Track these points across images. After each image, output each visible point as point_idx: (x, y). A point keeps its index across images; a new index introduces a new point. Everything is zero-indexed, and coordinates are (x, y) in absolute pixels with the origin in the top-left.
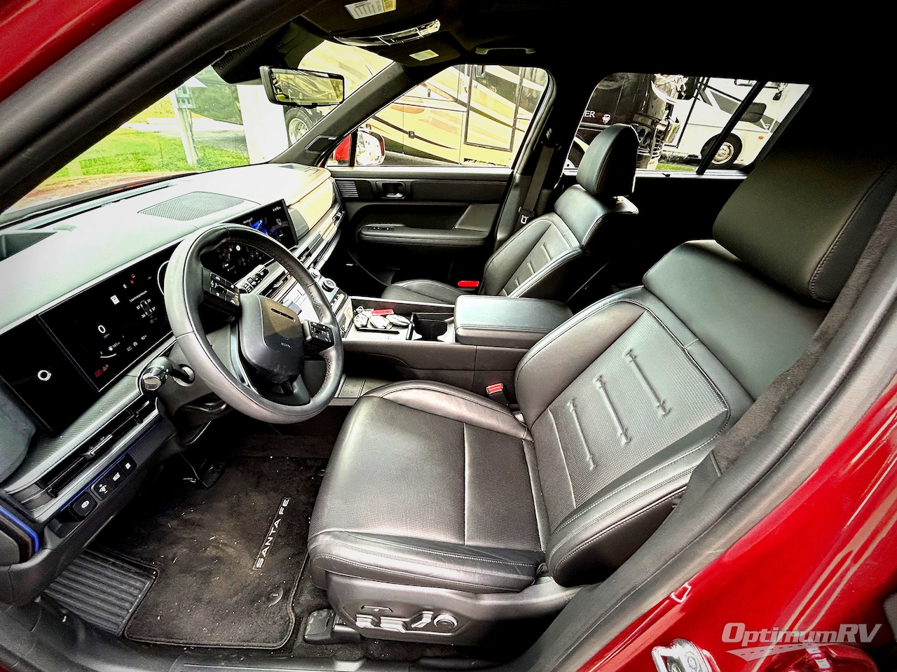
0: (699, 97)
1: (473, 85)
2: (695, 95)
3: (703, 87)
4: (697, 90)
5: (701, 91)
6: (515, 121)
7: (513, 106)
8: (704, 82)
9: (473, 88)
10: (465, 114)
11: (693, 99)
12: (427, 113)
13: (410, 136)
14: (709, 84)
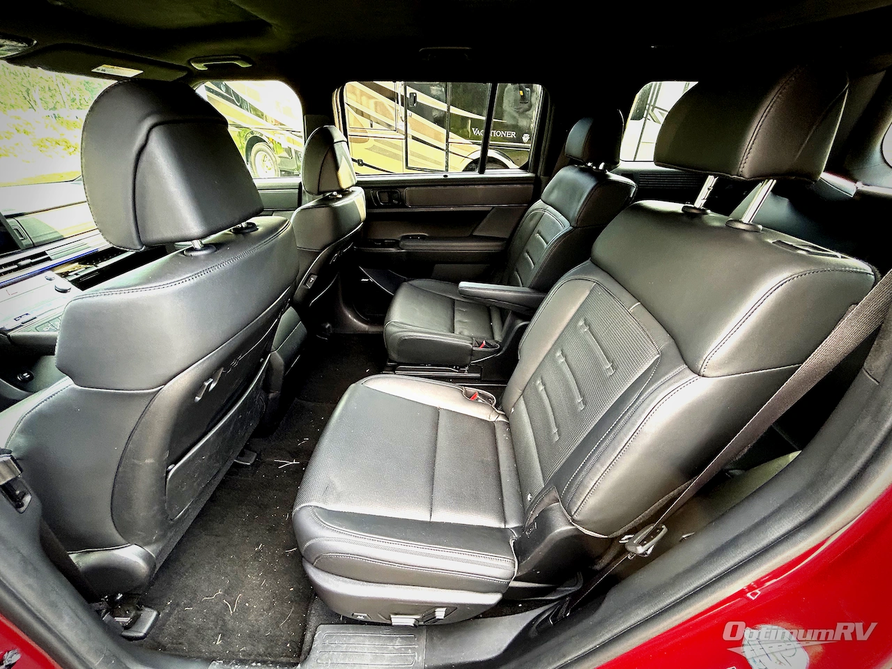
0: (649, 117)
1: (408, 115)
2: (645, 116)
3: (651, 108)
4: (646, 112)
5: (650, 111)
6: (447, 146)
7: (444, 131)
8: (652, 104)
9: (408, 117)
10: (404, 141)
11: (644, 119)
12: (371, 142)
13: (359, 164)
14: (656, 105)
